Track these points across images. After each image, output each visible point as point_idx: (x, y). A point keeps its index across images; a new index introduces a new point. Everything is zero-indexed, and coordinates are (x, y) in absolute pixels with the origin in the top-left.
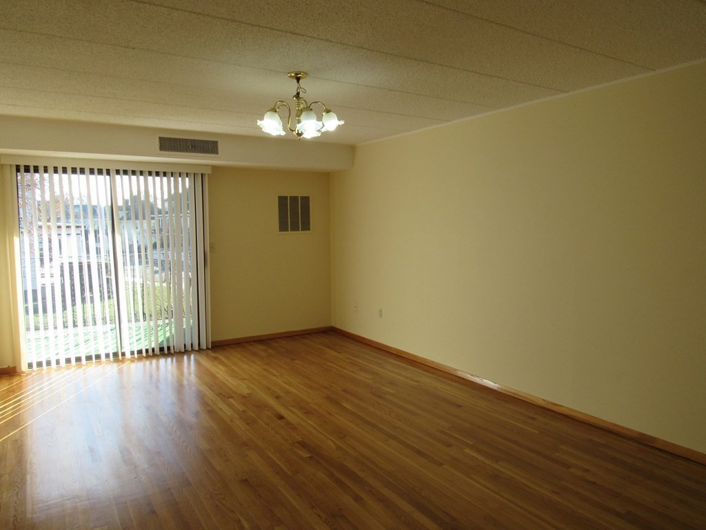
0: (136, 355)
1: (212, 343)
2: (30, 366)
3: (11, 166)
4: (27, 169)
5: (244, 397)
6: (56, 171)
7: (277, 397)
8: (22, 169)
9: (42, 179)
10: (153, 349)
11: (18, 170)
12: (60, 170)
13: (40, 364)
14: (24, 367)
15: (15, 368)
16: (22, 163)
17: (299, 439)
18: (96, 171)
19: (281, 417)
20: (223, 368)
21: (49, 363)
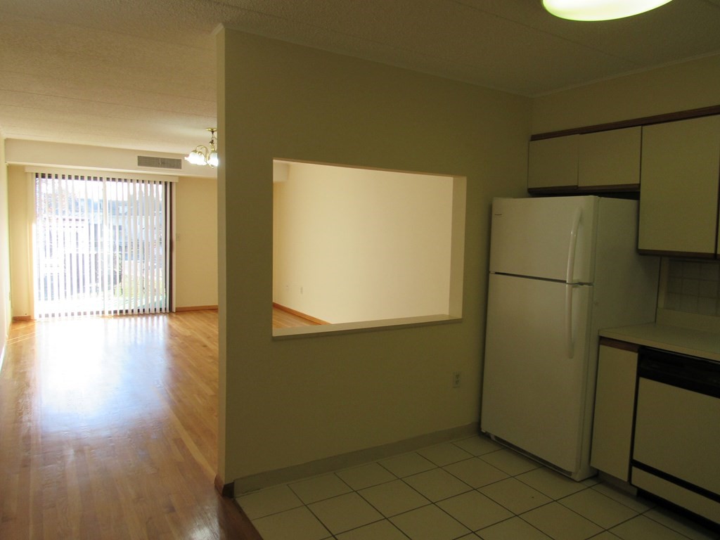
0: (113, 314)
1: (176, 308)
2: (40, 316)
3: (32, 173)
4: (43, 176)
5: (186, 337)
6: (63, 177)
7: (209, 338)
8: (40, 176)
9: (53, 183)
10: (133, 311)
11: (37, 176)
12: (67, 177)
13: (47, 316)
14: (36, 316)
15: (30, 316)
16: (40, 172)
17: (211, 355)
18: (92, 178)
19: (205, 346)
20: (178, 323)
21: (53, 315)
